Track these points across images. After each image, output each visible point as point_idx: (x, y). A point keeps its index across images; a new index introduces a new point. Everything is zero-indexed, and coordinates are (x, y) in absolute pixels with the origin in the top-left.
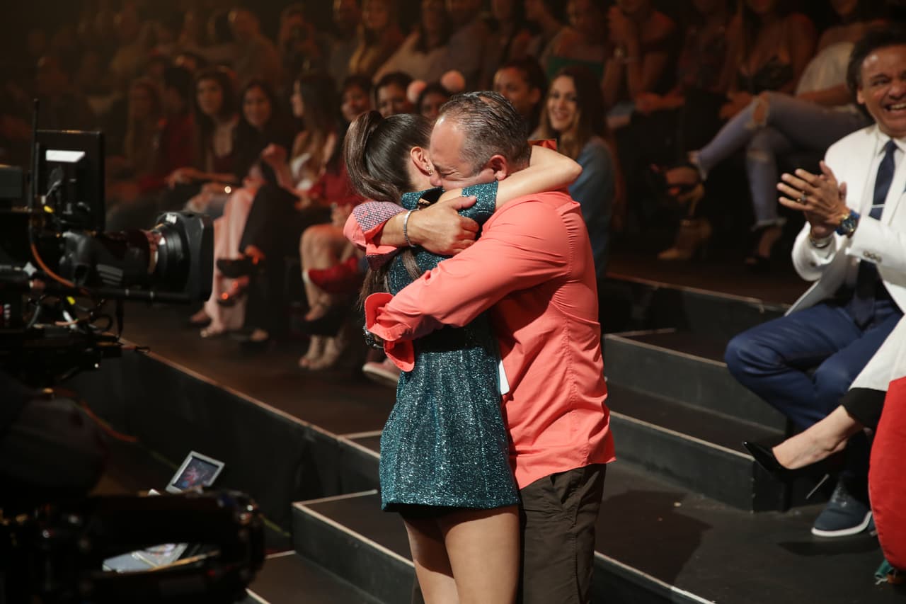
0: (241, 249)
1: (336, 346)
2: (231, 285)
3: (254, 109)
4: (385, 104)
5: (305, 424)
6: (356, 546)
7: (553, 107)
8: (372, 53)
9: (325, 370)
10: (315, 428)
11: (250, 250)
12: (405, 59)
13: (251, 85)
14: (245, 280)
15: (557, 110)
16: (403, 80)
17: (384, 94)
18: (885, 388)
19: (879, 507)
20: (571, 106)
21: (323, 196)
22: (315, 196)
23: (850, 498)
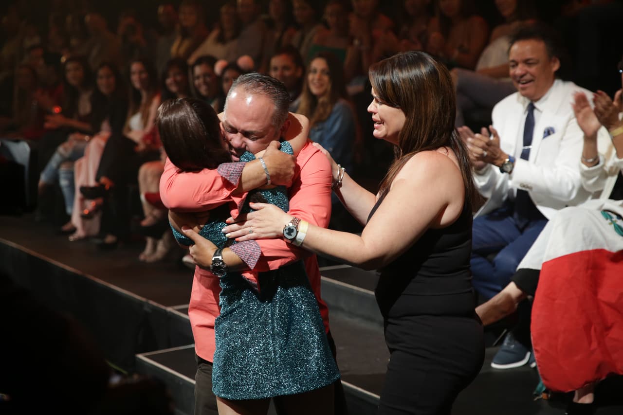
0: (97, 179)
1: (165, 245)
2: (90, 205)
3: (104, 83)
4: (198, 77)
5: (144, 300)
6: (181, 383)
7: (313, 80)
8: (187, 43)
9: (158, 262)
10: (151, 302)
11: (103, 180)
12: (210, 47)
13: (102, 66)
14: (100, 201)
15: (315, 81)
16: (211, 61)
17: (198, 70)
18: (539, 268)
19: (538, 348)
20: (326, 78)
21: (154, 142)
22: (149, 142)
23: (516, 342)
